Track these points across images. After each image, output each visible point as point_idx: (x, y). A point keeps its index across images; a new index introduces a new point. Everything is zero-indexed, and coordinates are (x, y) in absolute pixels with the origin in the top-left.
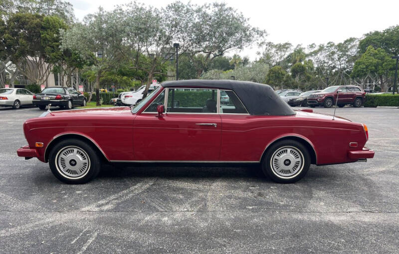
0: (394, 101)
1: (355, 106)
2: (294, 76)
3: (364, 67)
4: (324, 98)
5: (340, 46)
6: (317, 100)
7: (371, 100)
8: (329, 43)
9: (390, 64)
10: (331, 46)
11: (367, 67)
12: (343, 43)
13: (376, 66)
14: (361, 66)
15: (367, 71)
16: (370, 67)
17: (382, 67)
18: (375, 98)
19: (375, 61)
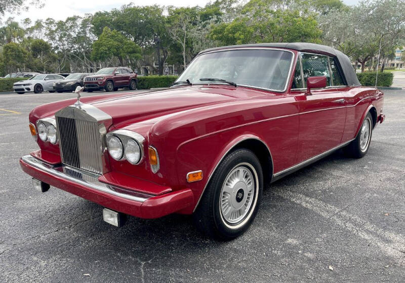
0: (163, 82)
1: (131, 89)
2: (35, 56)
3: (107, 49)
4: (105, 80)
5: (61, 25)
6: (97, 83)
7: (141, 83)
8: (47, 20)
9: (130, 47)
10: (51, 23)
11: (109, 49)
12: (64, 21)
13: (118, 49)
14: (103, 48)
15: (110, 53)
16: (112, 50)
17: (123, 50)
18: (144, 80)
19: (116, 43)
